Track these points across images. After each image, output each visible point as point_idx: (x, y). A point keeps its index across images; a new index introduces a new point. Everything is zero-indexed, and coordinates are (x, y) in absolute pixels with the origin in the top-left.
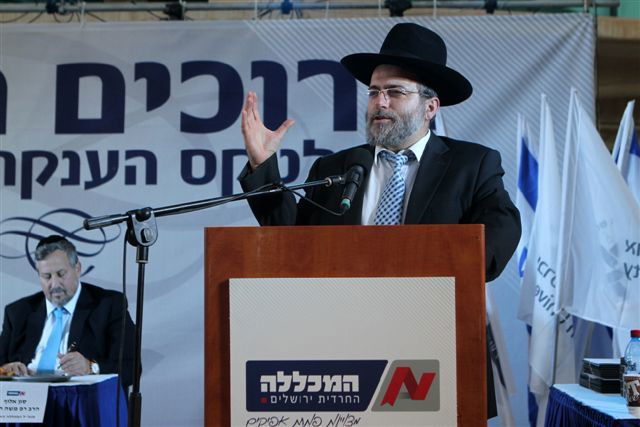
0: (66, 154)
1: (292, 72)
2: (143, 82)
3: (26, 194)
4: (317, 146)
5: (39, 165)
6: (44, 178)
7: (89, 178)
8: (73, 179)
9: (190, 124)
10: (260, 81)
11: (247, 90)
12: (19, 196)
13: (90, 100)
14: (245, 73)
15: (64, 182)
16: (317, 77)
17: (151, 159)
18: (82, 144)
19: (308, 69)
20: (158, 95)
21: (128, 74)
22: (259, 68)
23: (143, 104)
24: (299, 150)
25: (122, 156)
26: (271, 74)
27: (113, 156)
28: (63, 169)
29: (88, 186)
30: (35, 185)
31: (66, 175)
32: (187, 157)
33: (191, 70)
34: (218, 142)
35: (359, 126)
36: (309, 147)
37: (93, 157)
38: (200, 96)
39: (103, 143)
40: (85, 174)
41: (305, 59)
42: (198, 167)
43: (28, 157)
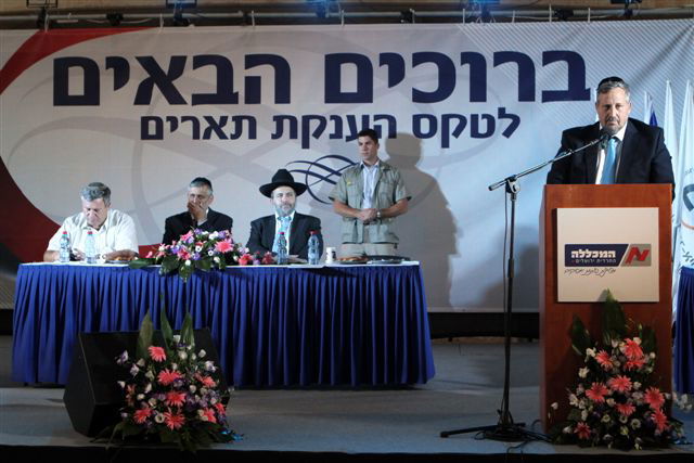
0: (332, 117)
1: (490, 60)
2: (386, 67)
3: (306, 145)
4: (507, 112)
5: (314, 125)
6: (317, 134)
7: (349, 134)
8: (338, 134)
9: (419, 97)
10: (467, 67)
11: (457, 72)
12: (301, 146)
13: (349, 80)
14: (457, 61)
15: (332, 136)
16: (507, 64)
17: (392, 121)
18: (343, 110)
19: (501, 58)
20: (396, 76)
21: (375, 62)
22: (467, 57)
23: (386, 82)
24: (495, 115)
25: (371, 118)
26: (475, 61)
27: (366, 119)
28: (331, 127)
29: (348, 139)
30: (312, 139)
31: (333, 132)
32: (417, 119)
33: (419, 58)
34: (438, 109)
35: (536, 98)
36: (502, 113)
37: (351, 119)
38: (425, 77)
39: (359, 110)
40: (346, 131)
41: (498, 50)
42: (425, 126)
43: (306, 119)
